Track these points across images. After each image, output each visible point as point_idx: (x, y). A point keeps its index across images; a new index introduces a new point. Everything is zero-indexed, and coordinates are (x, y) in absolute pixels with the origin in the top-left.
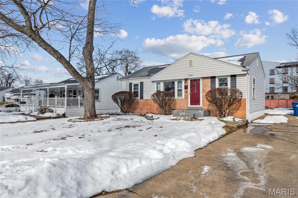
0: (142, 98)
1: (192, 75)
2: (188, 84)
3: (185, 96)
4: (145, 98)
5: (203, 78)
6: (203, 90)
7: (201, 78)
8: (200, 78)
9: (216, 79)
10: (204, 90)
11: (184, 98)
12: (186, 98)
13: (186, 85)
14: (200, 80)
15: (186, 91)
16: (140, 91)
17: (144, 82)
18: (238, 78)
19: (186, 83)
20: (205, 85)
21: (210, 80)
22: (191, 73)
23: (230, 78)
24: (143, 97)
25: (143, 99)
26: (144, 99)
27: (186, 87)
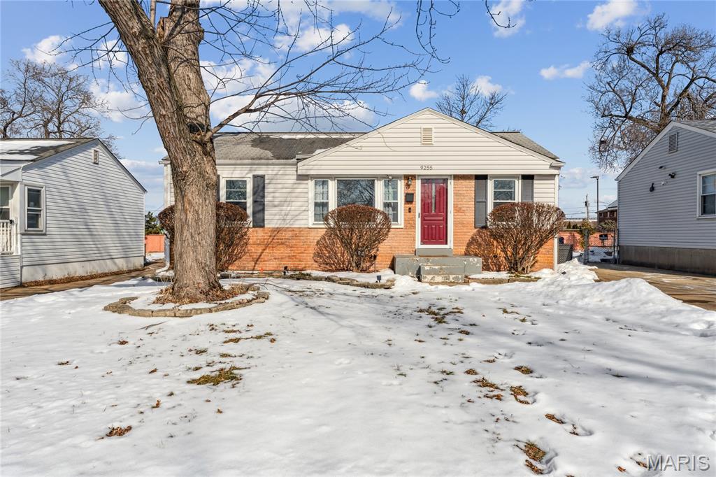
0: (259, 223)
1: (430, 168)
2: (415, 190)
3: (405, 220)
4: (270, 224)
5: (457, 177)
6: (455, 206)
7: (451, 175)
8: (449, 177)
9: (489, 181)
10: (459, 206)
11: (402, 226)
12: (410, 225)
13: (410, 191)
14: (449, 181)
15: (410, 209)
16: (255, 202)
17: (266, 177)
18: (537, 184)
19: (408, 186)
20: (461, 195)
21: (472, 183)
22: (430, 163)
23: (520, 181)
24: (263, 220)
25: (263, 227)
26: (266, 226)
27: (409, 199)
